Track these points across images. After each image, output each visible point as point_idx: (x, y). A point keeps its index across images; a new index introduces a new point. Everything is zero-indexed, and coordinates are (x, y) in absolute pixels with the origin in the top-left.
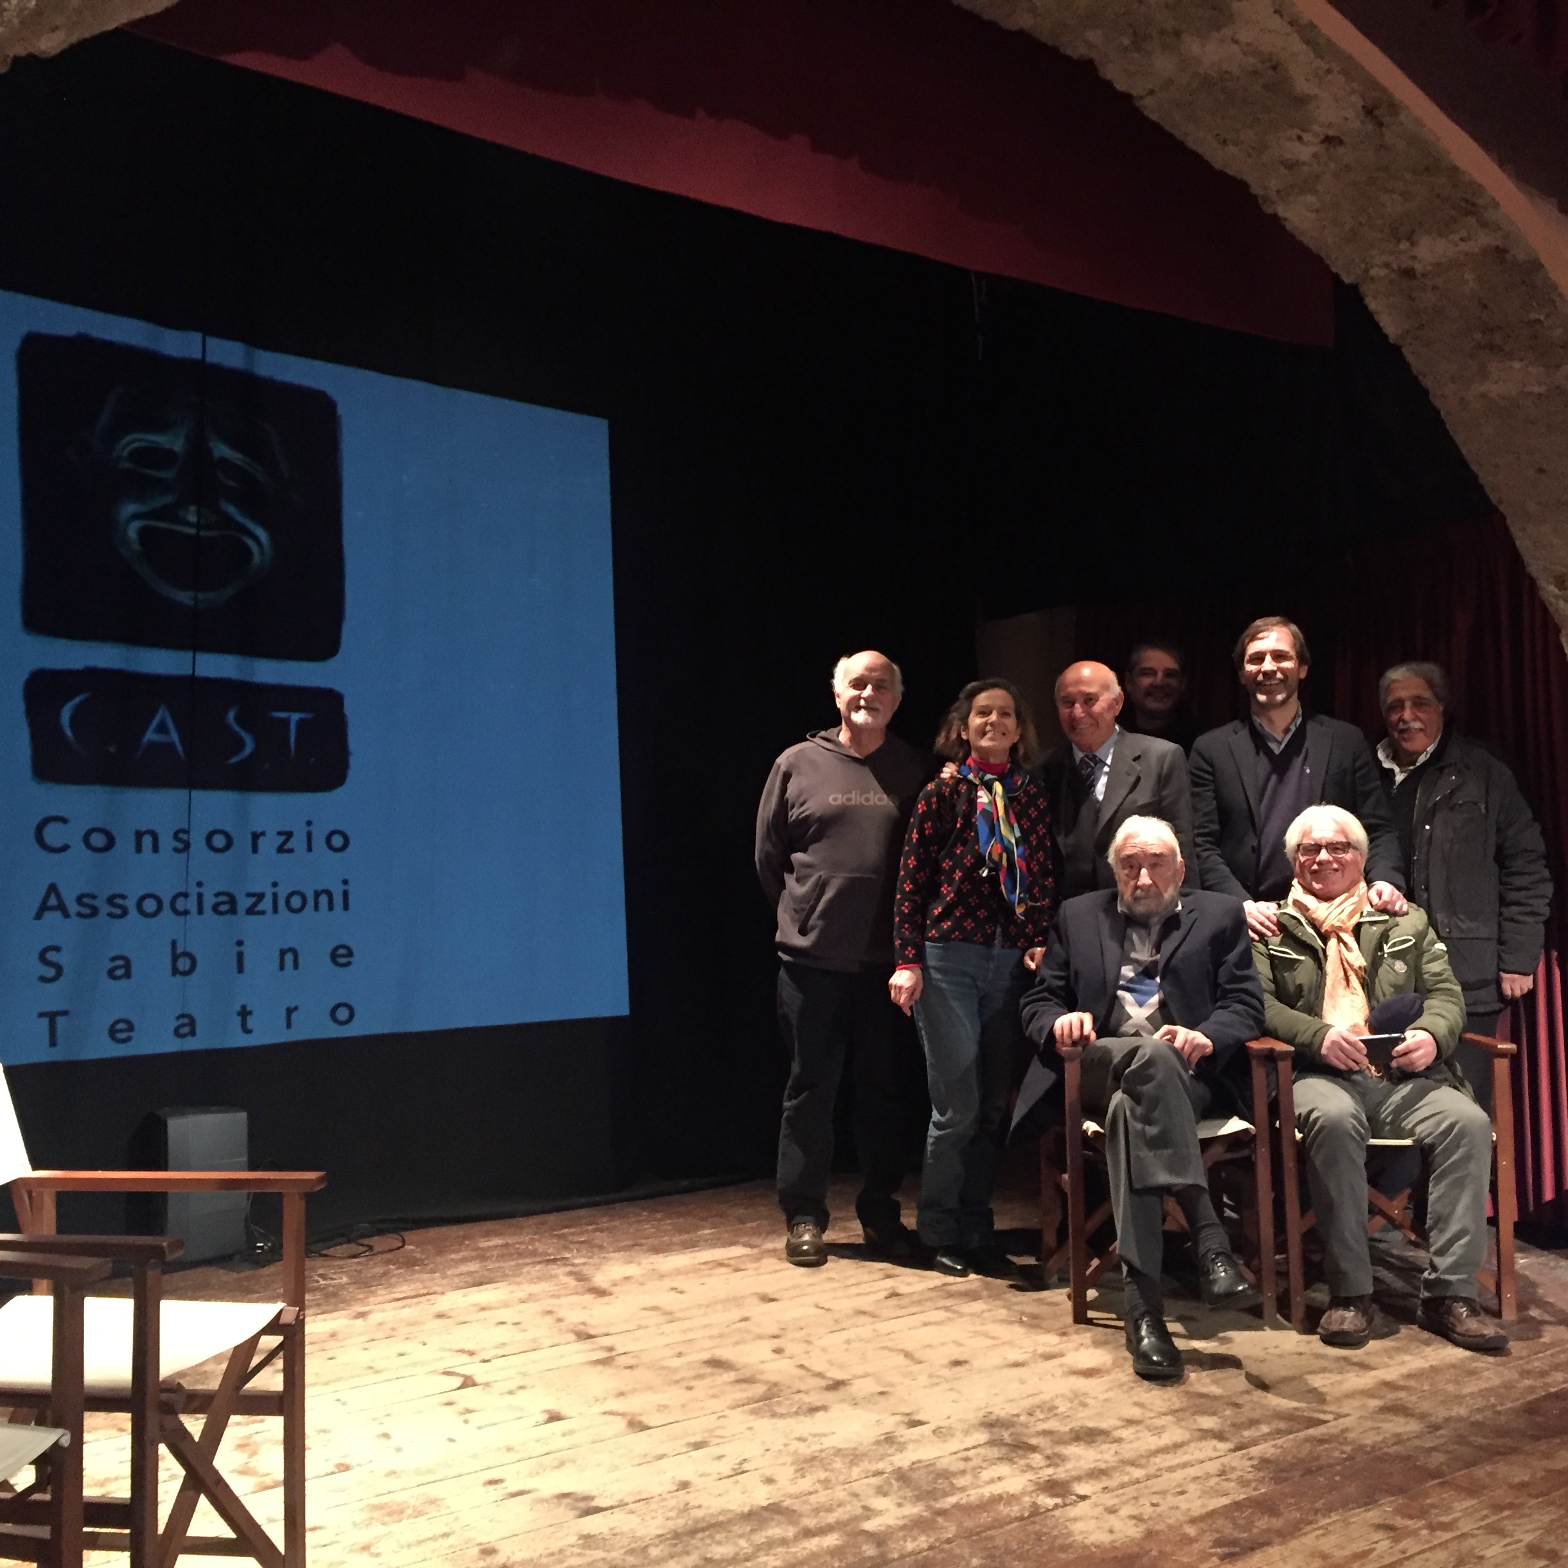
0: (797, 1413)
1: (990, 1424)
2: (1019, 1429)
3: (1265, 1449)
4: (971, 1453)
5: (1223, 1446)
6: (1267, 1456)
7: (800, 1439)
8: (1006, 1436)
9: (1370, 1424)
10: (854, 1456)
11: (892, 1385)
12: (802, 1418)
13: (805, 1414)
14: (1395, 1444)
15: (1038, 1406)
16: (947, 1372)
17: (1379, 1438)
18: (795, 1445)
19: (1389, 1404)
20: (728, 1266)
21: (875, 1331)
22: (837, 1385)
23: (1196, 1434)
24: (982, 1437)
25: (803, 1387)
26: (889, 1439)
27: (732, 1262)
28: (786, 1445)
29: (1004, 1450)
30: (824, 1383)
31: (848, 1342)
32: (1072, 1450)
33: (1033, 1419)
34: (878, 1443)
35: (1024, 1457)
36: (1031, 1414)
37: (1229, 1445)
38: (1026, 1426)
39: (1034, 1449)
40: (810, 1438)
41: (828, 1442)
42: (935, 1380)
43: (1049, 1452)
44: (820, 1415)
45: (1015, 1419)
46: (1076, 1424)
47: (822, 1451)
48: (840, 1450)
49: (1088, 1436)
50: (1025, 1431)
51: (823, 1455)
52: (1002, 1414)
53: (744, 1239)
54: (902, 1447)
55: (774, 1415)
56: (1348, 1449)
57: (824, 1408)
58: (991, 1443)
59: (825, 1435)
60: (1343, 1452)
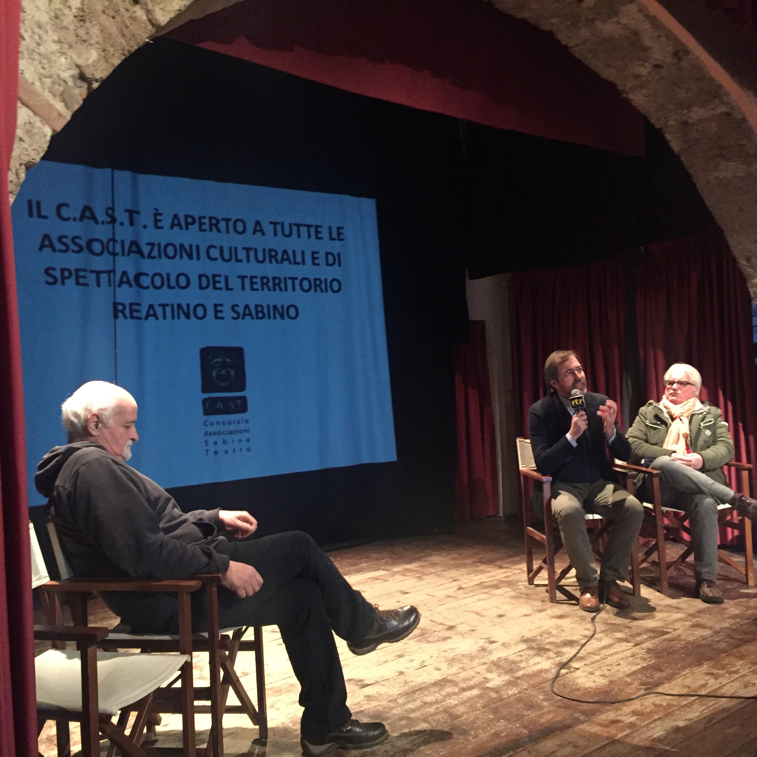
0: (438, 640)
1: (525, 641)
2: (539, 642)
3: (648, 645)
4: (522, 653)
5: (630, 645)
6: (650, 647)
7: (444, 651)
8: (534, 645)
9: (689, 632)
10: (472, 658)
11: (476, 627)
12: (441, 642)
13: (442, 641)
14: (702, 640)
15: (543, 632)
16: (498, 620)
17: (695, 638)
18: (443, 654)
19: (695, 623)
20: (380, 579)
21: (458, 604)
22: (451, 628)
23: (616, 640)
24: (524, 646)
25: (436, 629)
26: (483, 649)
27: (381, 577)
28: (439, 654)
29: (536, 651)
30: (445, 627)
31: (448, 609)
32: (565, 649)
33: (543, 638)
34: (479, 651)
35: (545, 653)
36: (541, 636)
37: (632, 644)
38: (541, 640)
39: (548, 650)
40: (449, 650)
41: (457, 652)
42: (494, 624)
43: (555, 651)
44: (449, 640)
45: (535, 638)
46: (563, 639)
47: (456, 655)
48: (463, 655)
49: (570, 643)
50: (541, 643)
51: (457, 657)
52: (529, 636)
53: (383, 567)
54: (490, 652)
55: (428, 642)
56: (683, 643)
57: (449, 638)
58: (530, 648)
59: (455, 649)
60: (681, 644)
